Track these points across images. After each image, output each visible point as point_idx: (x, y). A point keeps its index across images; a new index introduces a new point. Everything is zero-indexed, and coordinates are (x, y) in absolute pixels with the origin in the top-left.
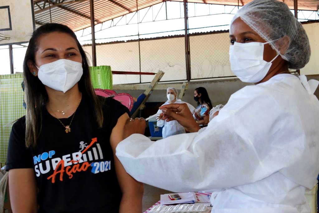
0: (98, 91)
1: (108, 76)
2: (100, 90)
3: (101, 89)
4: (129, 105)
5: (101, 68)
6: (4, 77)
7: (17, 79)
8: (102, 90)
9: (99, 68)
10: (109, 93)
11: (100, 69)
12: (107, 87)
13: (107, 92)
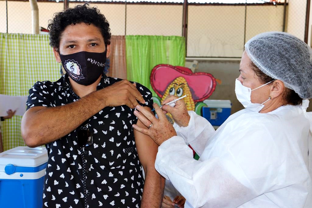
0: (165, 67)
1: (182, 50)
2: (168, 66)
3: (170, 65)
4: (209, 87)
5: (174, 38)
6: (30, 38)
7: (41, 42)
8: (172, 66)
9: (170, 38)
10: (182, 71)
11: (172, 39)
12: (180, 63)
13: (179, 70)
